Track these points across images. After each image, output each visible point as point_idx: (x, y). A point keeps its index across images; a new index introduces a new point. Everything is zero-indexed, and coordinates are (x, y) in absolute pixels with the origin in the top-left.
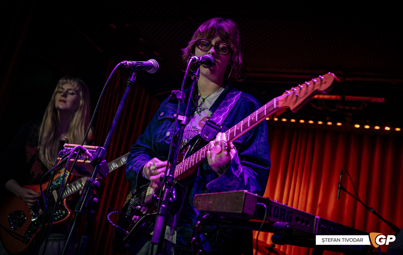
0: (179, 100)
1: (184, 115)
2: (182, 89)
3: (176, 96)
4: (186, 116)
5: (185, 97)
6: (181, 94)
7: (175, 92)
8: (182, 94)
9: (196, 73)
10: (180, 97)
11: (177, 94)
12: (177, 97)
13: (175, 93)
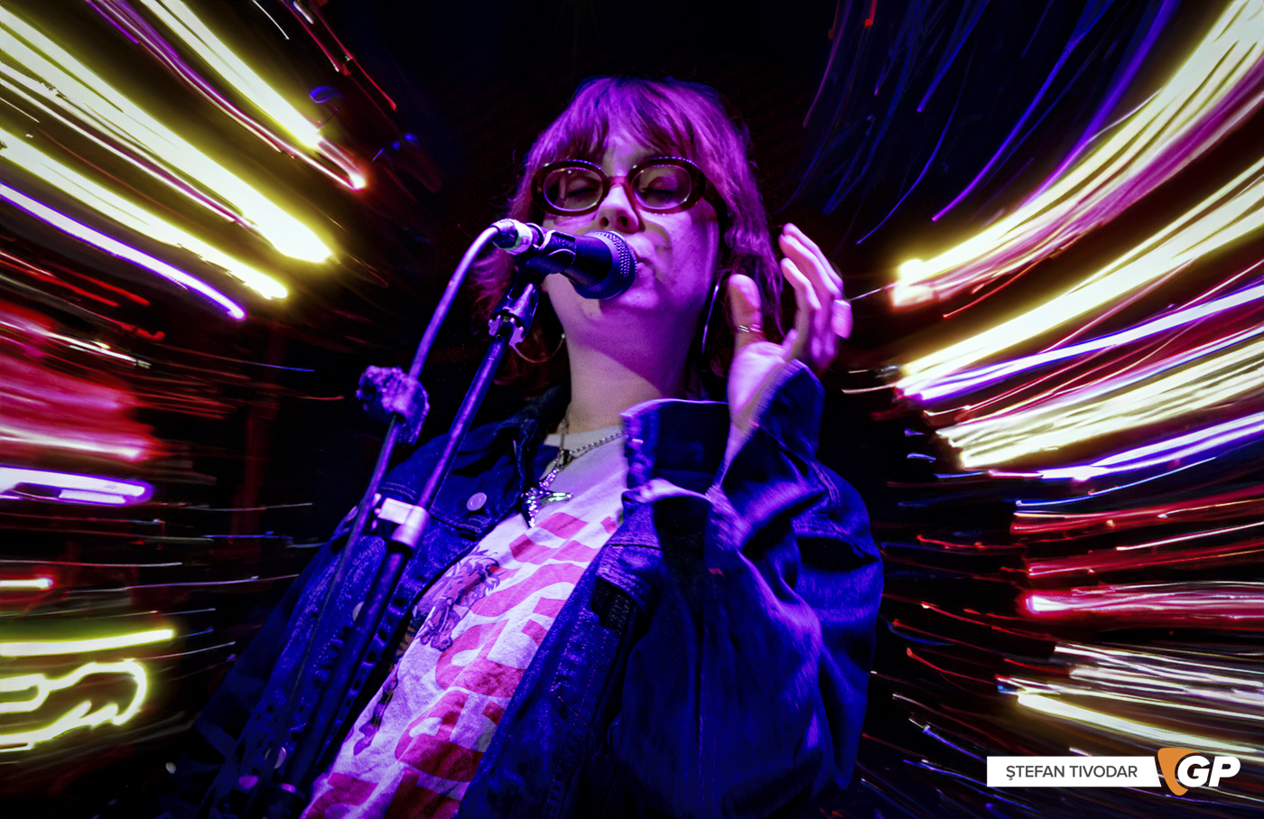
0: (395, 417)
1: (414, 503)
2: (416, 369)
3: (381, 395)
4: (427, 507)
5: (427, 406)
6: (405, 388)
7: (376, 376)
8: (411, 389)
9: (513, 305)
10: (401, 404)
11: (384, 386)
12: (386, 401)
13: (379, 380)
